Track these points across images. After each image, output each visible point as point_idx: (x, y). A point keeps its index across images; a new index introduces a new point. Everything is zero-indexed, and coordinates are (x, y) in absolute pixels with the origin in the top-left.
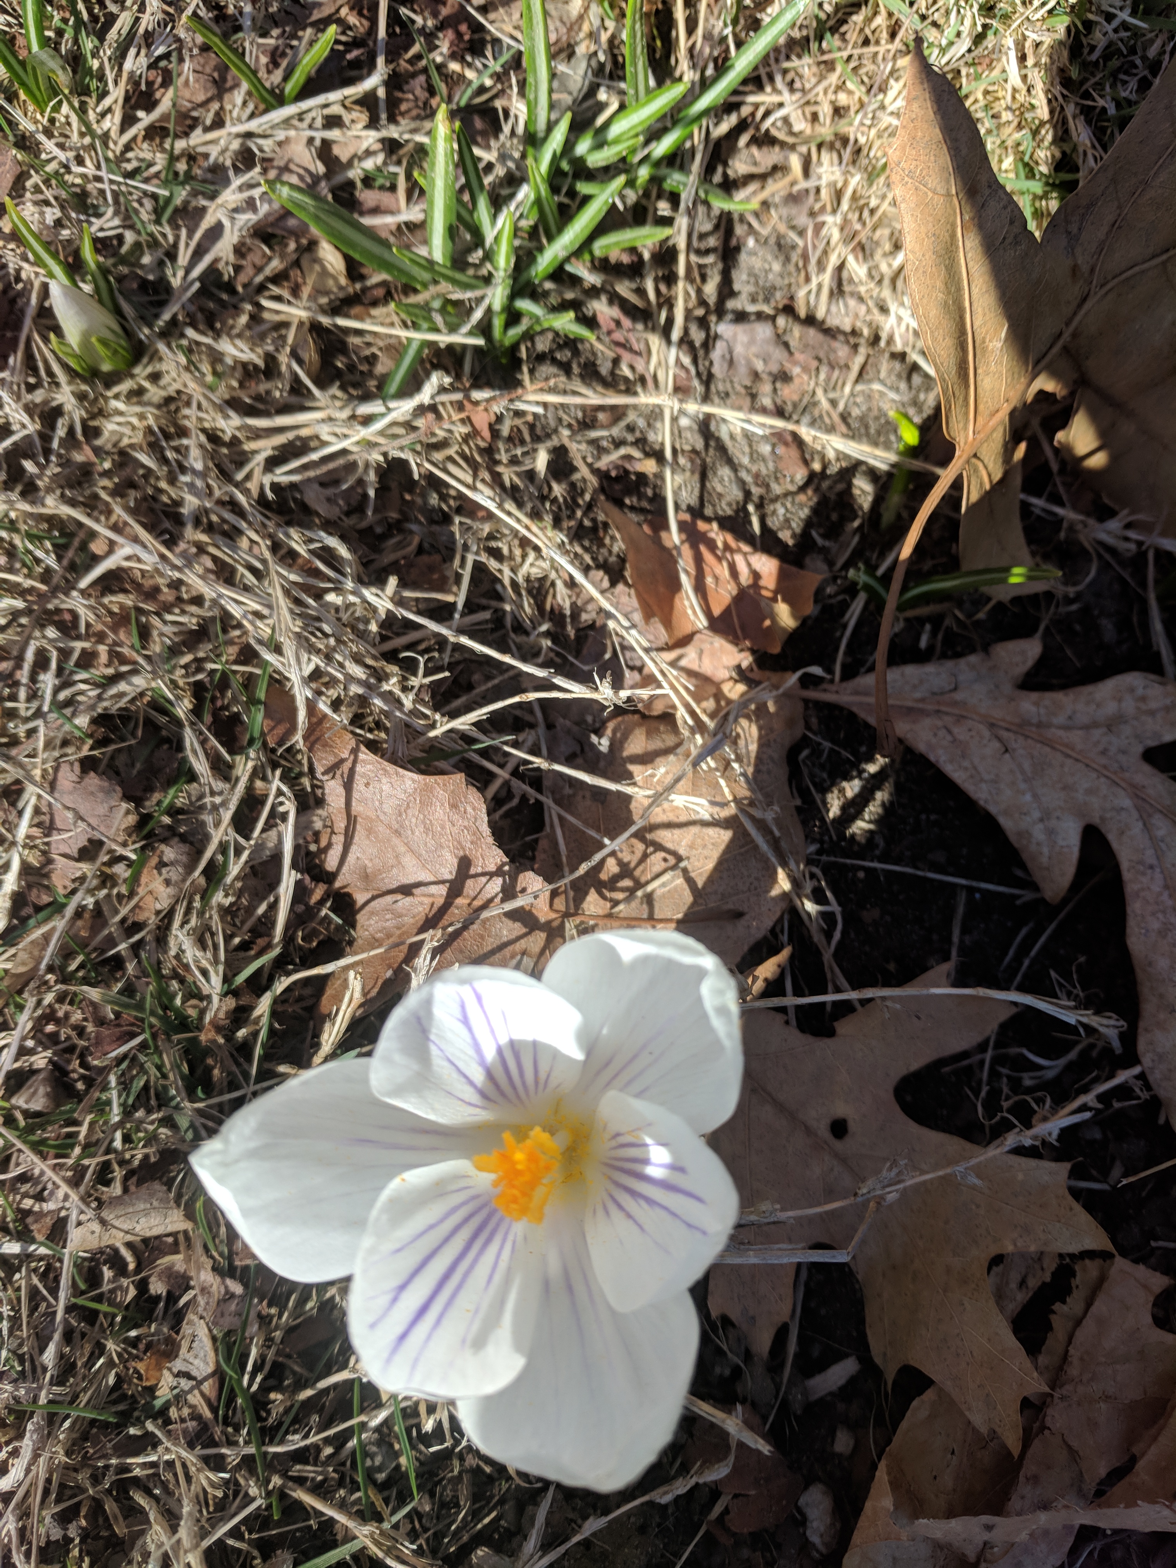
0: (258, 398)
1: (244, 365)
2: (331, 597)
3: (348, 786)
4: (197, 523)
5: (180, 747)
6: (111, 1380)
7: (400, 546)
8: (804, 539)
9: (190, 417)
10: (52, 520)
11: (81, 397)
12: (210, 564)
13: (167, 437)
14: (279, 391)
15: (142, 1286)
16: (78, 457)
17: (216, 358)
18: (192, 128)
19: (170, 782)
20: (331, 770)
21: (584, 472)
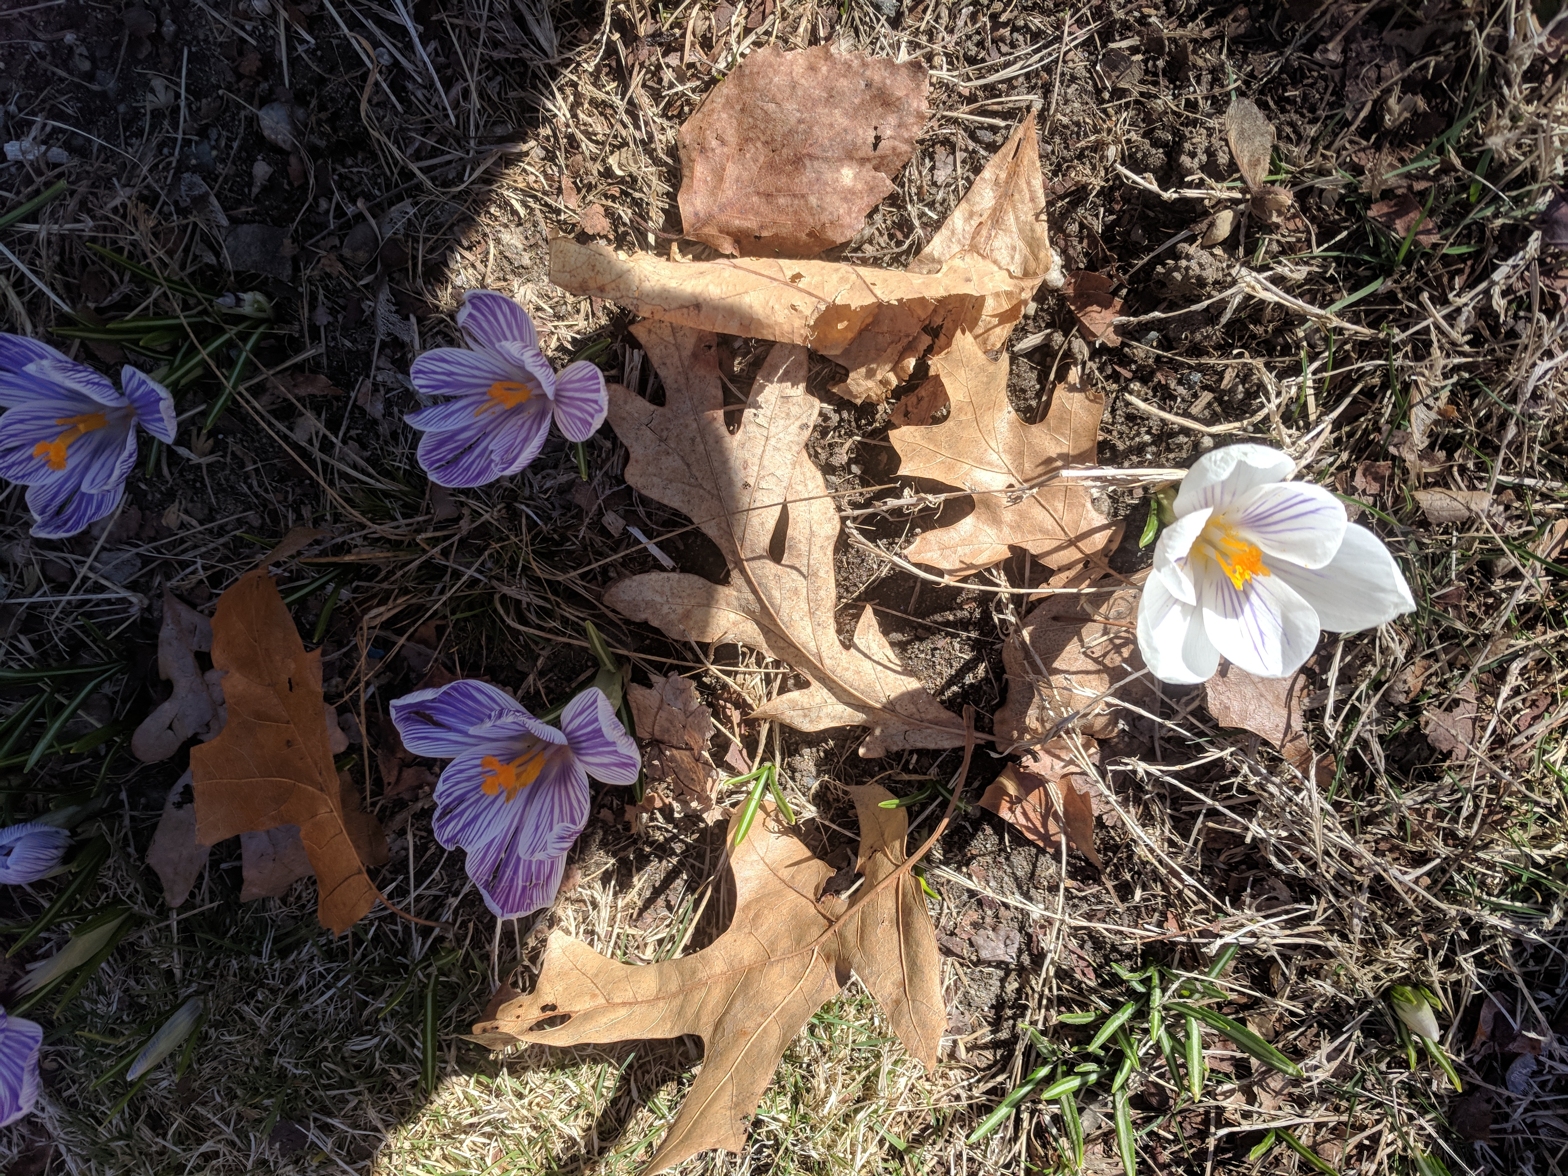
0: (1312, 957)
1: (1318, 977)
2: (1284, 834)
3: (1289, 726)
4: (1360, 887)
5: (1387, 757)
6: (1476, 402)
7: (1233, 856)
8: (977, 826)
9: (1357, 950)
10: (1454, 901)
11: (1426, 972)
12: (1356, 862)
13: (1373, 941)
14: (1298, 959)
15: (1450, 457)
16: (1432, 936)
17: (1336, 984)
18: (1334, 1128)
19: (1396, 737)
20: (1297, 737)
21: (1110, 885)
